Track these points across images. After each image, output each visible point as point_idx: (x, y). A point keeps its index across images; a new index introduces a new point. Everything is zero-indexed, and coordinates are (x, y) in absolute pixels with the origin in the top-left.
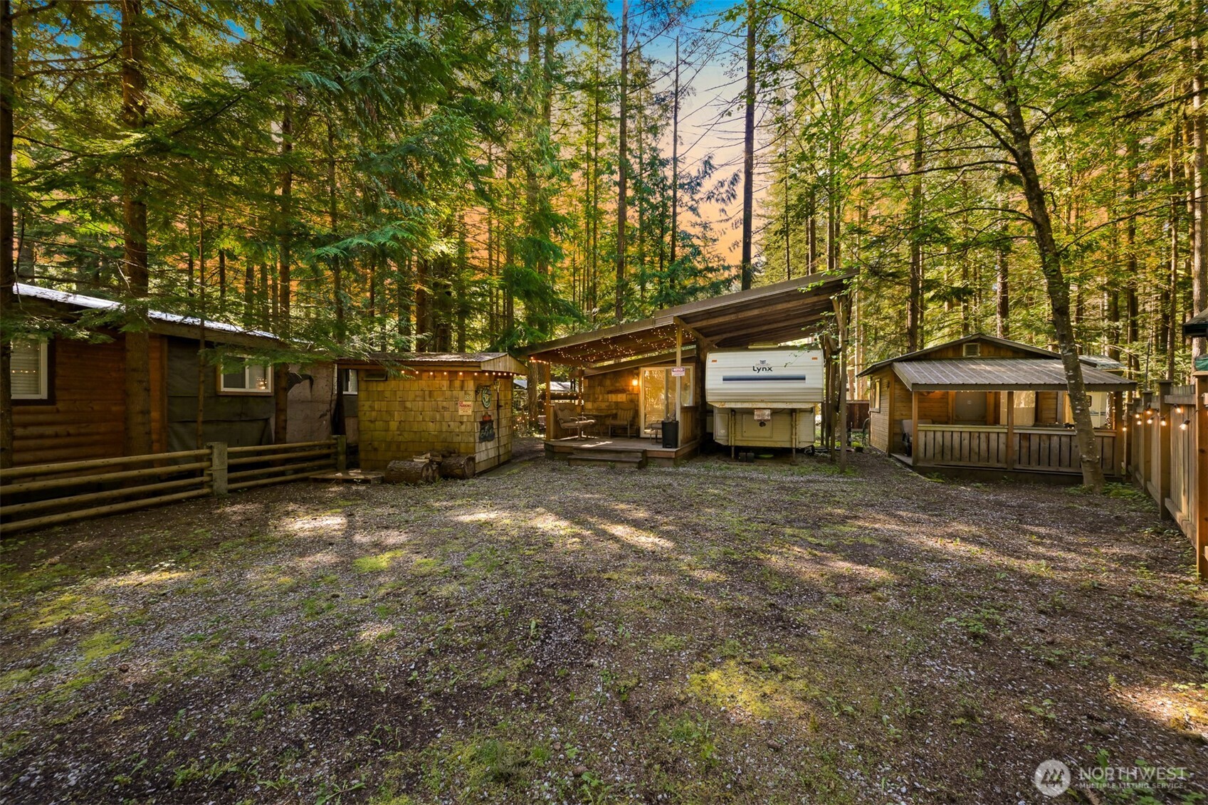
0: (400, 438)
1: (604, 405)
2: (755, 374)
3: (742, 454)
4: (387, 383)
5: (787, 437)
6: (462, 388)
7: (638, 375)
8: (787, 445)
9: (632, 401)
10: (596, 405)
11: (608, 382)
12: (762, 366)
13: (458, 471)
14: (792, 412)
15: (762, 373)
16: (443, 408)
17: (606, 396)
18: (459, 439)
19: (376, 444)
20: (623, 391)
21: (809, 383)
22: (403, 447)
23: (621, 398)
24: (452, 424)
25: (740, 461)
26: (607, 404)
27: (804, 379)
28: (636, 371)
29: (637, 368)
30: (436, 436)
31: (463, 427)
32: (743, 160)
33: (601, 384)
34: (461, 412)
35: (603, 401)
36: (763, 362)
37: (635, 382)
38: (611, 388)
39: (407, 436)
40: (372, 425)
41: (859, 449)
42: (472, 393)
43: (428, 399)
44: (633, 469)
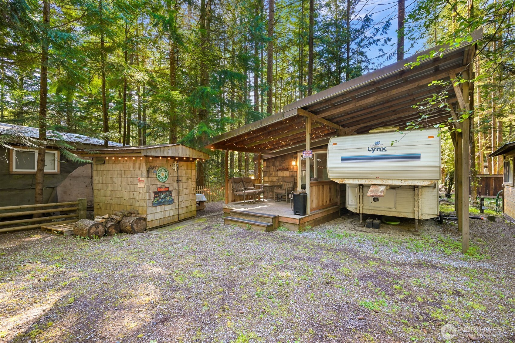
0: (111, 202)
1: (275, 179)
2: (370, 154)
3: (369, 221)
4: (105, 165)
5: (410, 209)
6: (140, 169)
7: (296, 158)
8: (410, 216)
9: (292, 176)
10: (270, 179)
11: (278, 163)
12: (377, 146)
13: (129, 228)
14: (414, 188)
15: (377, 153)
16: (131, 182)
17: (276, 173)
18: (138, 204)
20: (287, 169)
21: (424, 161)
23: (286, 174)
24: (135, 193)
25: (368, 226)
26: (277, 178)
27: (419, 157)
28: (295, 156)
29: (296, 153)
30: (127, 201)
31: (140, 196)
32: (397, 16)
33: (273, 165)
34: (139, 186)
35: (275, 176)
36: (377, 143)
37: (294, 163)
38: (280, 167)
39: (115, 201)
41: (492, 219)
42: (145, 172)
43: (123, 176)
44: (262, 232)
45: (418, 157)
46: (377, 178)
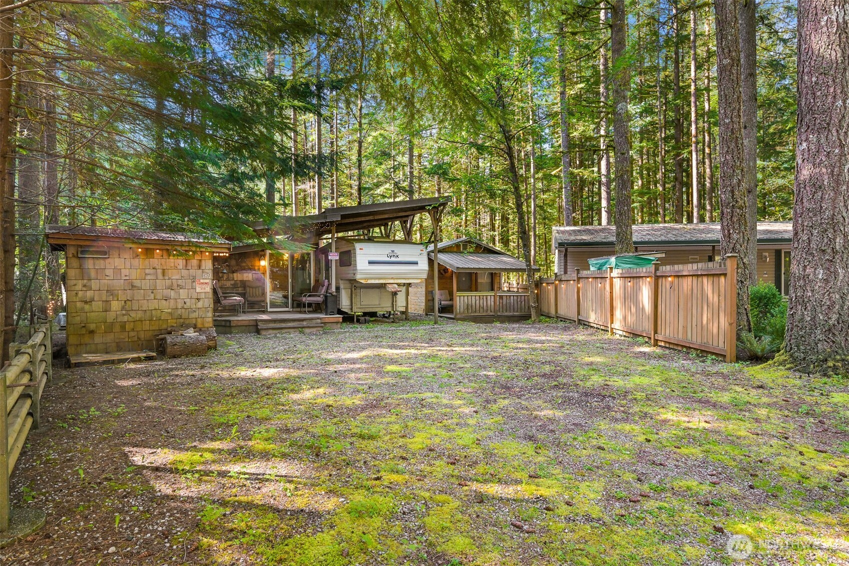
2: (388, 259)
3: (362, 318)
4: (109, 260)
6: (199, 267)
7: (264, 256)
9: (257, 280)
11: (233, 262)
12: (393, 254)
14: (408, 285)
16: (179, 286)
18: (193, 315)
19: (92, 326)
21: (419, 267)
22: (128, 327)
24: (188, 301)
28: (261, 253)
30: (170, 314)
31: (200, 305)
34: (198, 290)
36: (393, 251)
37: (263, 263)
40: (87, 307)
42: (210, 272)
45: (416, 263)
46: (392, 278)
